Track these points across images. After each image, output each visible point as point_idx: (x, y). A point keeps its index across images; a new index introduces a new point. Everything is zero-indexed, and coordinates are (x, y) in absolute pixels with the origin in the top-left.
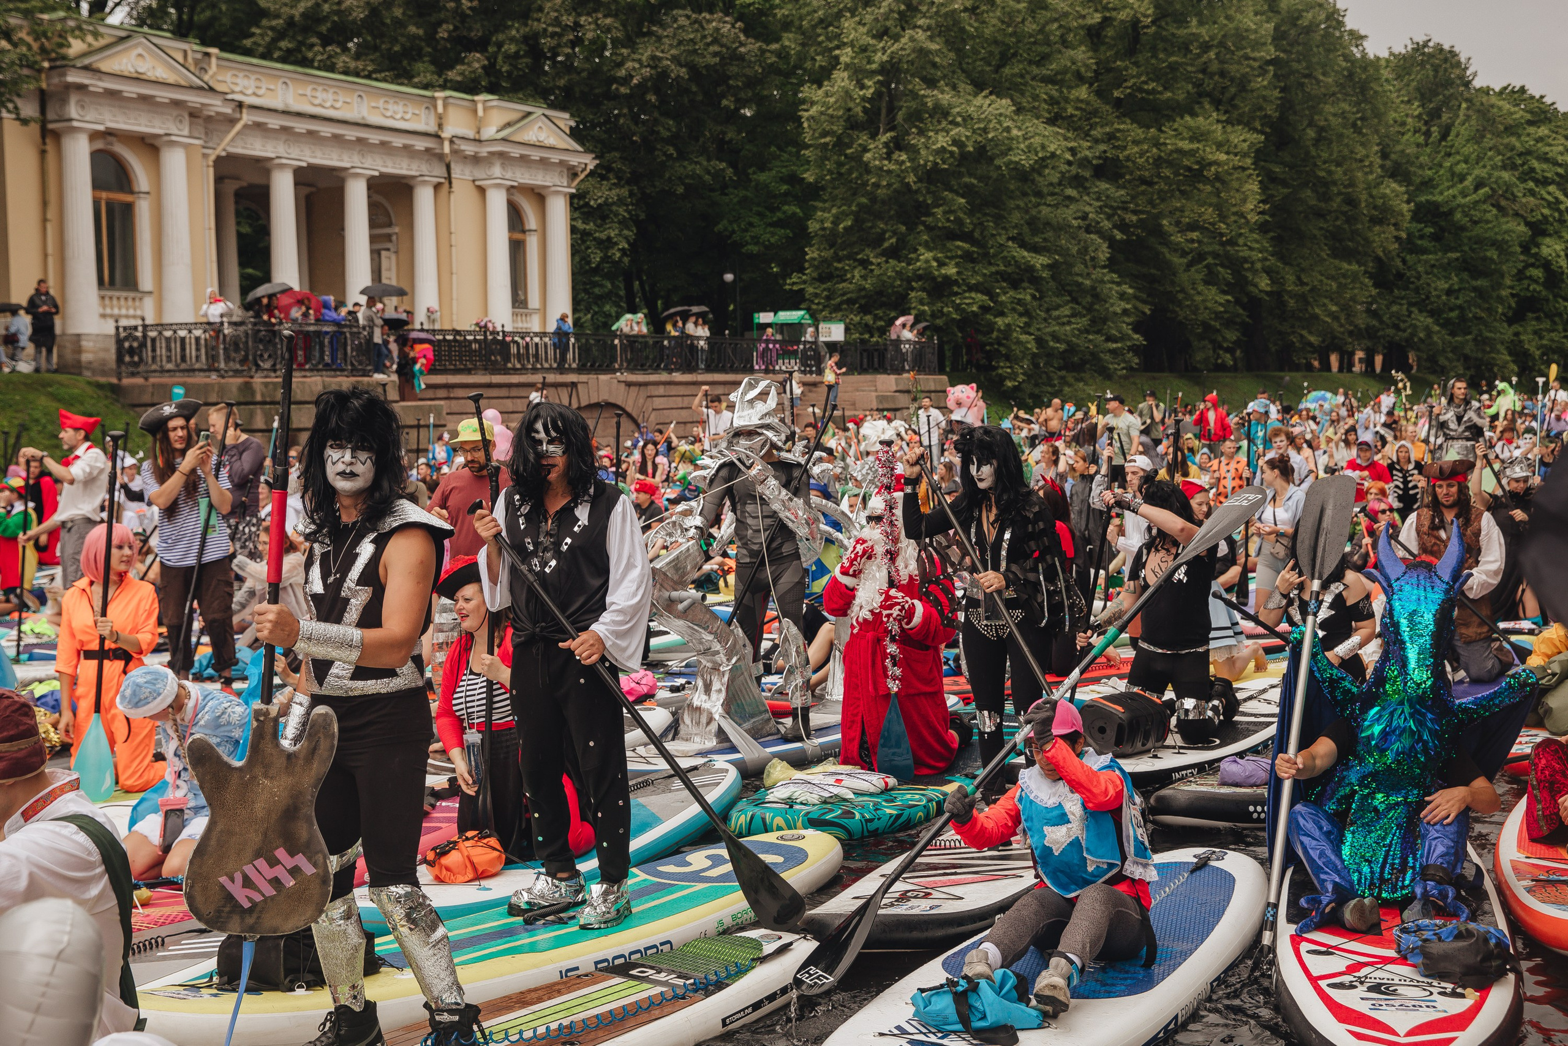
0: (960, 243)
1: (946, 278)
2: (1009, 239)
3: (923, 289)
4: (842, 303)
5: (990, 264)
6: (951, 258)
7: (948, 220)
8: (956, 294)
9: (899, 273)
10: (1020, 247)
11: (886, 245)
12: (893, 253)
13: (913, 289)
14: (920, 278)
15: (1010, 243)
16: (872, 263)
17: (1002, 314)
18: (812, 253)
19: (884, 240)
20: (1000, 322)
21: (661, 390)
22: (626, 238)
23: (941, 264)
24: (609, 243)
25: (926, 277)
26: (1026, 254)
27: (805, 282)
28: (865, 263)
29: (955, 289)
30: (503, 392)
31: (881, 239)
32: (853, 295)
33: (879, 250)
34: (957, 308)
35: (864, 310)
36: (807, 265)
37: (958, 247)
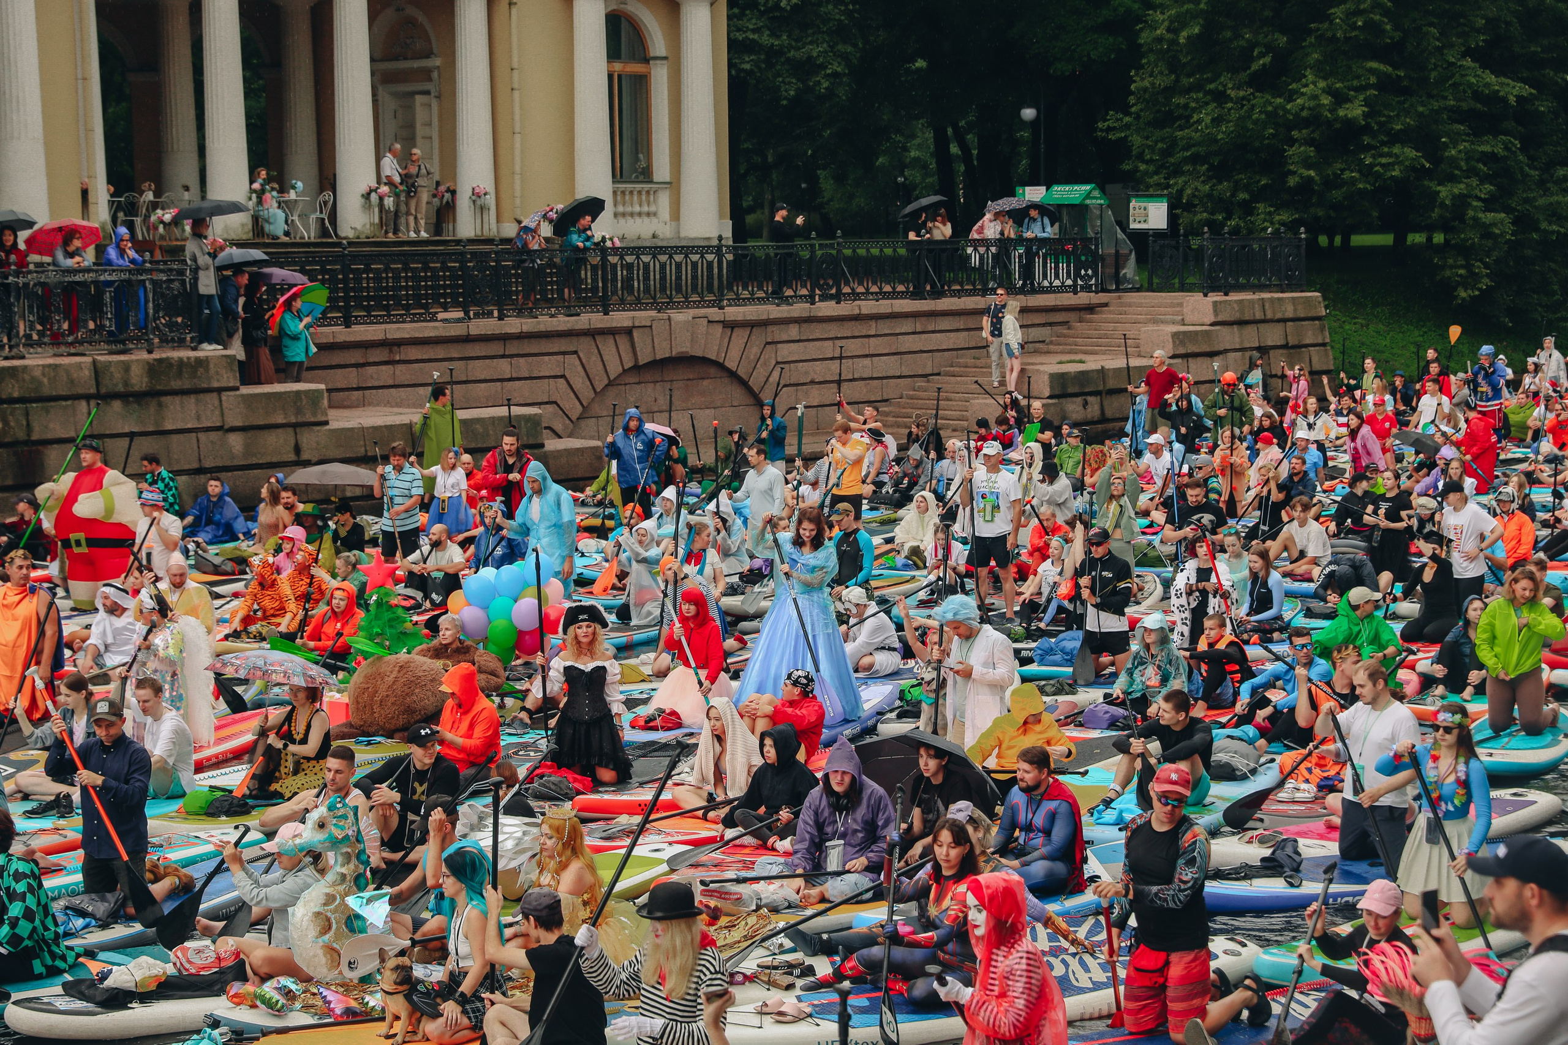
0: (1374, 65)
1: (1349, 123)
2: (1467, 53)
3: (1310, 142)
4: (1186, 160)
5: (1430, 96)
6: (1358, 89)
7: (1354, 27)
8: (1369, 147)
9: (1272, 116)
10: (1484, 66)
11: (1255, 67)
12: (1264, 82)
13: (1292, 142)
14: (1306, 123)
15: (1468, 62)
16: (1229, 98)
17: (1452, 179)
18: (1140, 82)
19: (1252, 59)
20: (1445, 192)
21: (793, 332)
22: (845, 57)
23: (1340, 99)
24: (806, 68)
25: (1314, 120)
26: (1491, 78)
27: (1127, 126)
28: (1220, 97)
29: (1366, 140)
30: (496, 348)
31: (1247, 57)
32: (1202, 150)
33: (1244, 76)
34: (1367, 172)
35: (1219, 173)
36: (1132, 100)
37: (1372, 71)
